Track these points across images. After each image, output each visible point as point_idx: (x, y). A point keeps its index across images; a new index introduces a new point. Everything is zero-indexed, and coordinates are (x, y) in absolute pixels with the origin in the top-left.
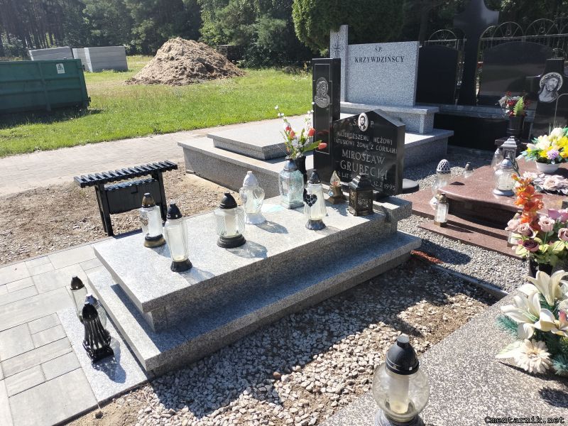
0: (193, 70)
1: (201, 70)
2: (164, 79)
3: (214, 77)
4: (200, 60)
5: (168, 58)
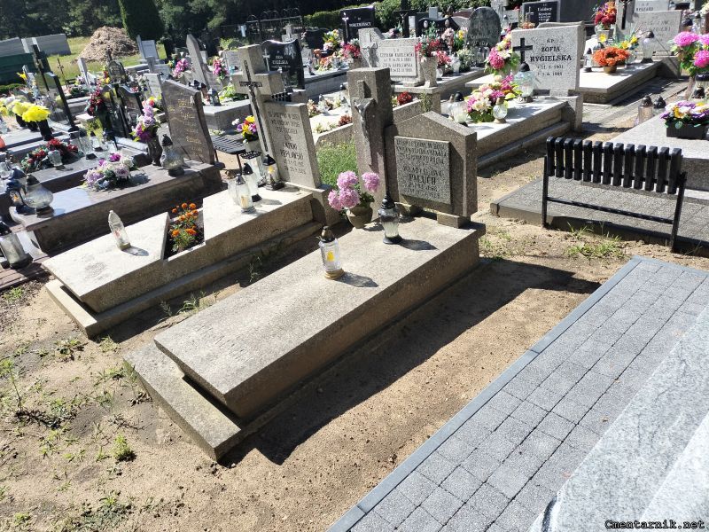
0: (117, 50)
1: (123, 49)
2: (98, 58)
3: (134, 53)
4: (122, 42)
5: (98, 43)
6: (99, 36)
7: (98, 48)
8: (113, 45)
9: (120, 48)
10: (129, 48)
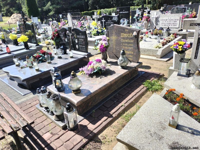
2: (13, 23)
6: (14, 16)
7: (13, 20)
8: (18, 19)
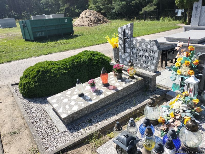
0: (94, 21)
2: (85, 25)
3: (102, 23)
5: (85, 17)
6: (85, 14)
7: (85, 20)
8: (92, 18)
9: (96, 20)
10: (99, 20)
